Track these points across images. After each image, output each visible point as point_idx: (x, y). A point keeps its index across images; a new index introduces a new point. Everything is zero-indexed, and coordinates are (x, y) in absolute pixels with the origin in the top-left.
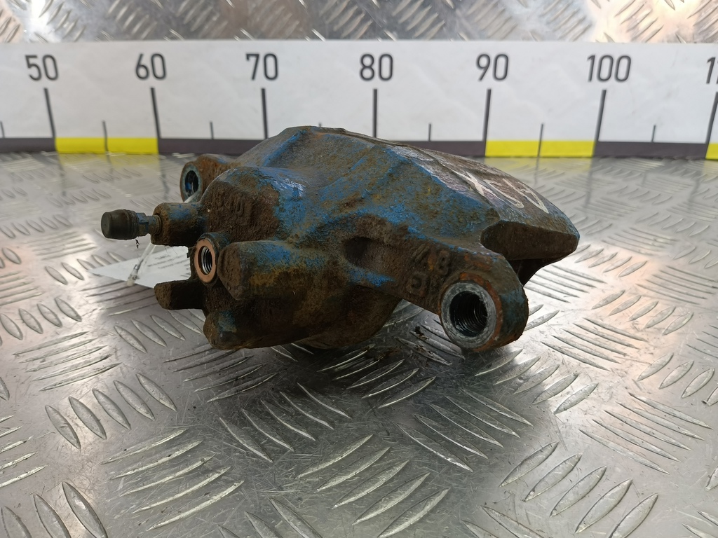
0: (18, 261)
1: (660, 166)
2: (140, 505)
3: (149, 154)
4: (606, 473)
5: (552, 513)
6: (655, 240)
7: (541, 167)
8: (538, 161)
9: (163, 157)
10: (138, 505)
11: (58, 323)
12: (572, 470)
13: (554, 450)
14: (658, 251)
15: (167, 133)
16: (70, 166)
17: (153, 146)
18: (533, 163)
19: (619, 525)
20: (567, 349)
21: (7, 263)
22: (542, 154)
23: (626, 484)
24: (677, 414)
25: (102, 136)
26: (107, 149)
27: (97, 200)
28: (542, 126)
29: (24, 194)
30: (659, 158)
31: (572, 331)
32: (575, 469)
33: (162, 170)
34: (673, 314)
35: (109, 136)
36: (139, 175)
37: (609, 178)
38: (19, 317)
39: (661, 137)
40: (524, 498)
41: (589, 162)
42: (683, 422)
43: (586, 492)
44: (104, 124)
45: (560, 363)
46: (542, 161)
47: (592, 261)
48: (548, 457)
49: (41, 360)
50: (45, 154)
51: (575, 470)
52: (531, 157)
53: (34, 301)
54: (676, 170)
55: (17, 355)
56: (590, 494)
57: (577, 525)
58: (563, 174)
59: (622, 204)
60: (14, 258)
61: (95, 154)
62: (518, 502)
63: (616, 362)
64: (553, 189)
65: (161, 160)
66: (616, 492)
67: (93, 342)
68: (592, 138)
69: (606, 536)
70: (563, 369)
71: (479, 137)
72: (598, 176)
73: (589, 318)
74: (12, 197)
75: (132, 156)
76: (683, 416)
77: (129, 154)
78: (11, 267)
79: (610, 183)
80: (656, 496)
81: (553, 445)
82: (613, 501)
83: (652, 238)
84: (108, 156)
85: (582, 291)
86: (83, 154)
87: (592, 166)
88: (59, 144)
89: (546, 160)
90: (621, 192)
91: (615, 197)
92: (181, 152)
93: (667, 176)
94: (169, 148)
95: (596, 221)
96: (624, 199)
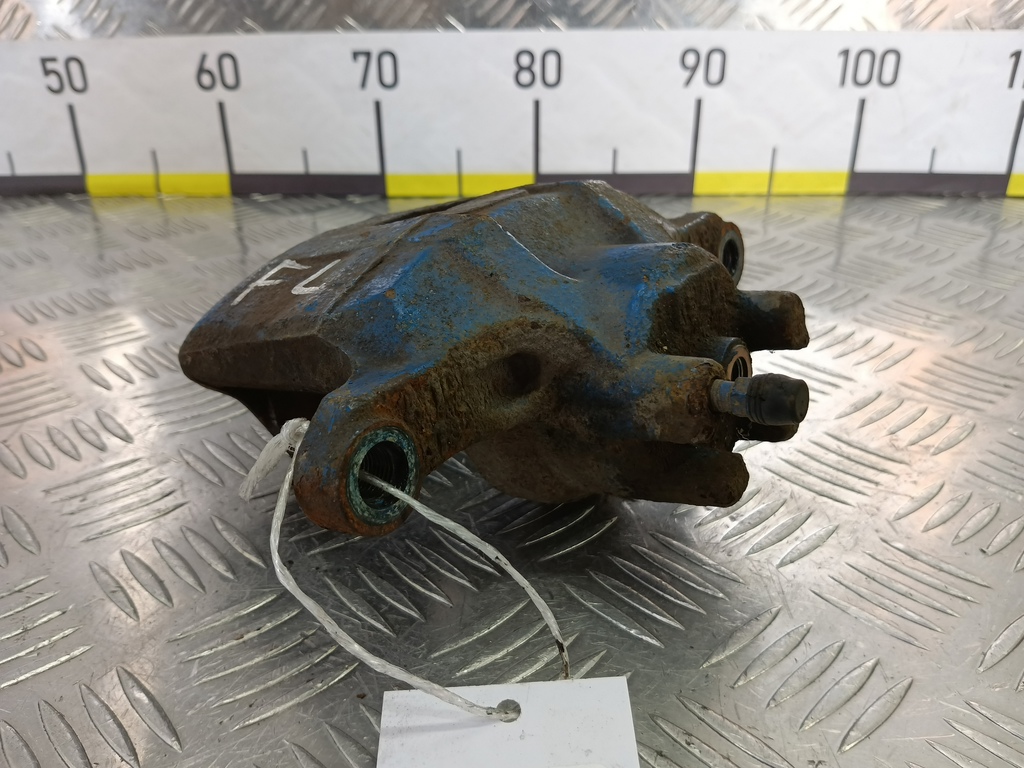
0: (41, 357)
1: (941, 207)
2: (221, 697)
3: (218, 197)
4: (844, 650)
5: (768, 705)
6: (928, 318)
7: (773, 210)
8: (767, 200)
9: (238, 200)
10: (218, 696)
11: (101, 445)
12: (798, 645)
13: (774, 618)
14: (930, 333)
15: (243, 166)
16: (109, 215)
17: (224, 185)
18: (761, 205)
19: (858, 720)
20: (798, 476)
21: (28, 360)
22: (776, 190)
23: (870, 664)
24: (945, 566)
25: (149, 170)
26: (158, 188)
27: (146, 265)
28: (774, 151)
29: (45, 258)
30: (940, 196)
31: (806, 450)
32: (803, 643)
33: (238, 220)
34: (947, 425)
35: (163, 171)
36: (204, 227)
37: (867, 226)
38: (46, 438)
39: (944, 166)
40: (731, 683)
41: (840, 201)
42: (953, 579)
43: (816, 675)
44: (154, 154)
45: (787, 496)
46: (773, 200)
47: (838, 349)
48: (766, 628)
49: (81, 498)
50: (72, 197)
51: (802, 647)
52: (759, 196)
53: (68, 415)
54: (964, 212)
55: (47, 492)
56: (821, 678)
57: (801, 721)
58: (802, 220)
59: (884, 264)
60: (36, 352)
61: (142, 197)
62: (724, 689)
63: (864, 494)
64: (786, 243)
65: (235, 204)
66: (857, 676)
67: (150, 473)
68: (845, 168)
69: (840, 735)
70: (792, 505)
71: (684, 167)
72: (853, 222)
73: (831, 432)
74: (29, 262)
75: (194, 199)
76: (952, 569)
77: (190, 196)
78: (32, 366)
79: (868, 233)
80: (910, 680)
81: (774, 611)
82: (852, 688)
83: (924, 314)
84: (161, 202)
85: (823, 393)
86: (124, 197)
87: (846, 207)
88: (93, 182)
89: (780, 199)
90: (883, 246)
91: (874, 254)
92: (263, 193)
93: (950, 222)
94: (245, 187)
95: (846, 290)
96: (888, 258)
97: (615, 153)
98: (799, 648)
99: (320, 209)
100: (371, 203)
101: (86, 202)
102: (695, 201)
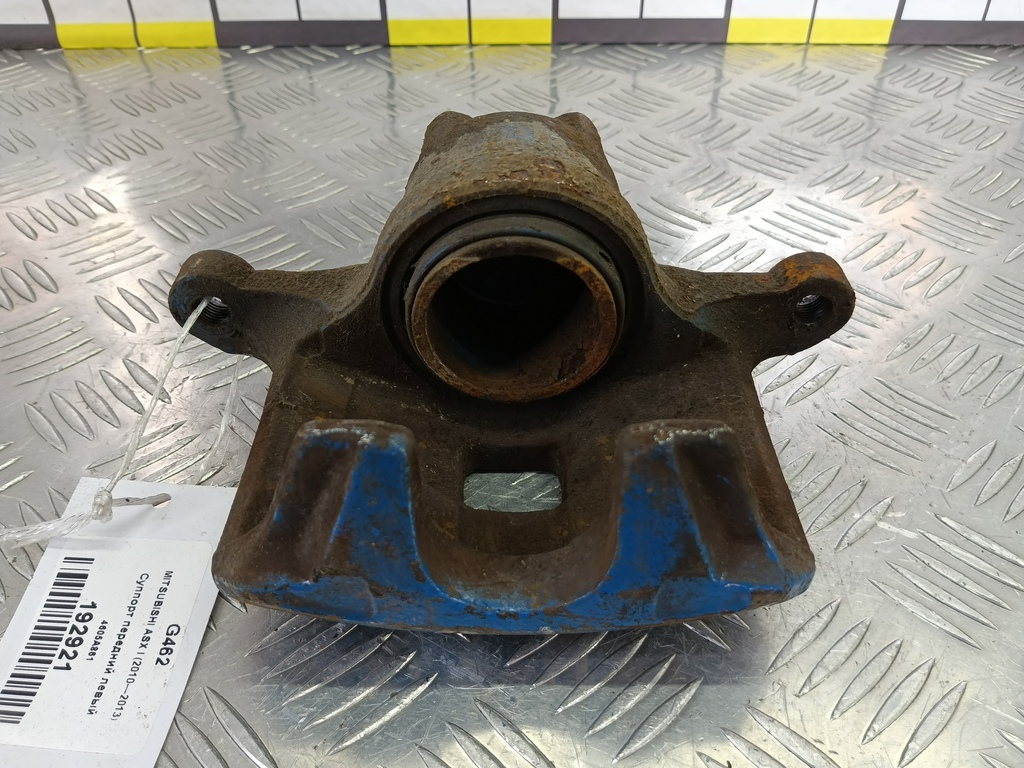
0: (53, 286)
2: (311, 718)
3: (205, 48)
4: (902, 650)
5: (833, 715)
6: (978, 223)
7: (812, 68)
8: (806, 50)
9: (226, 54)
10: (308, 717)
11: (139, 407)
12: (858, 646)
13: (834, 614)
14: (982, 245)
15: (228, 13)
17: (210, 37)
18: (796, 57)
19: (916, 732)
20: (852, 436)
21: (40, 292)
22: (813, 40)
23: (927, 667)
24: (996, 548)
25: (129, 21)
26: (137, 40)
30: (990, 48)
31: (858, 402)
32: (863, 643)
34: (999, 369)
37: (913, 92)
38: (79, 397)
40: (797, 691)
41: (883, 54)
42: (1004, 564)
43: (876, 680)
44: (129, 1)
45: (842, 462)
46: (812, 52)
47: (887, 267)
48: (826, 626)
51: (862, 647)
52: (795, 45)
53: (95, 365)
54: (1014, 73)
56: (881, 683)
57: (864, 733)
58: (846, 82)
59: (933, 147)
60: (46, 281)
61: (119, 50)
62: (790, 698)
63: (917, 459)
64: (830, 116)
66: (914, 681)
67: (196, 441)
68: (891, 15)
69: (901, 747)
70: (848, 472)
71: (717, 12)
73: (882, 378)
74: (13, 150)
75: (178, 53)
77: (172, 48)
78: (45, 298)
79: (916, 102)
80: (963, 685)
81: (834, 605)
82: (911, 694)
84: (141, 52)
85: (874, 325)
87: (887, 62)
88: (62, 34)
89: (820, 49)
91: (921, 132)
92: (254, 46)
93: (999, 86)
94: (233, 37)
95: (894, 186)
96: (936, 137)
98: (860, 648)
99: (318, 64)
100: (371, 54)
101: (57, 58)
102: (728, 49)
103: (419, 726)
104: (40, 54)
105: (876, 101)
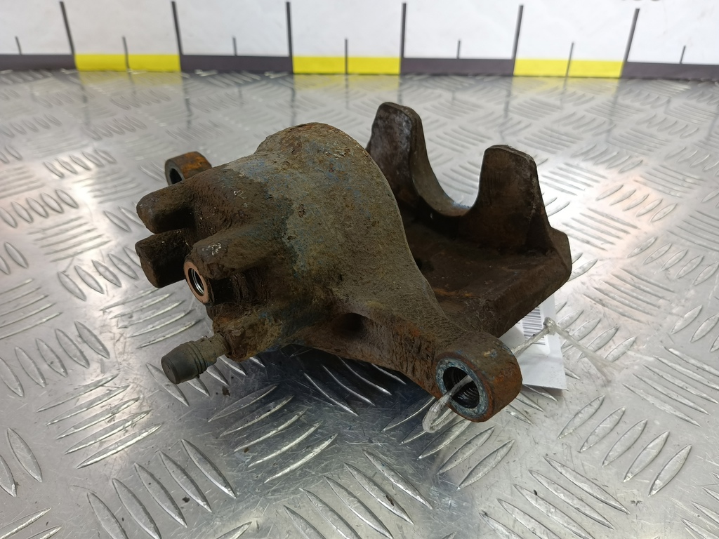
0: (75, 205)
1: (687, 90)
3: (172, 72)
4: (647, 426)
5: (603, 463)
6: (684, 180)
7: (570, 90)
8: (565, 81)
9: (186, 76)
11: (133, 275)
12: (618, 423)
13: (601, 404)
14: (686, 192)
15: (188, 50)
16: (94, 86)
17: (176, 65)
18: (560, 83)
19: (659, 474)
20: (607, 301)
21: (66, 207)
22: (571, 73)
23: (664, 436)
24: (707, 368)
25: (122, 52)
26: (128, 66)
27: (134, 130)
28: (573, 45)
29: (58, 123)
30: (686, 81)
31: (611, 281)
32: (621, 422)
33: (186, 91)
34: (702, 263)
35: (130, 52)
36: (168, 99)
37: (637, 105)
38: (93, 268)
39: (689, 59)
40: (579, 449)
41: (616, 82)
42: (711, 377)
43: (631, 444)
44: (124, 39)
45: (601, 316)
46: (570, 81)
47: (627, 203)
48: (596, 411)
49: (129, 315)
50: (64, 71)
51: (621, 424)
52: (560, 77)
54: (702, 95)
55: (104, 311)
56: (634, 445)
57: (625, 474)
58: (593, 98)
59: (652, 136)
60: (70, 202)
61: (116, 71)
62: (574, 453)
63: (651, 315)
64: (583, 117)
65: (184, 79)
66: (657, 444)
68: (621, 59)
69: (649, 484)
70: (605, 322)
71: (508, 55)
72: (626, 101)
73: (626, 268)
74: (47, 127)
75: (153, 74)
76: (712, 370)
77: (150, 71)
78: (71, 213)
79: (639, 110)
80: (689, 447)
81: (601, 399)
82: (654, 452)
83: (681, 177)
84: (130, 74)
85: (618, 237)
86: (104, 72)
87: (619, 89)
88: (79, 61)
89: (575, 80)
90: (649, 121)
91: (644, 127)
92: (204, 70)
93: (693, 102)
94: (192, 65)
95: (627, 157)
96: (654, 130)
97: (459, 43)
98: (619, 425)
99: (247, 83)
100: (283, 78)
101: (75, 75)
102: (515, 80)
103: (326, 466)
104: (63, 74)
105: (614, 109)
